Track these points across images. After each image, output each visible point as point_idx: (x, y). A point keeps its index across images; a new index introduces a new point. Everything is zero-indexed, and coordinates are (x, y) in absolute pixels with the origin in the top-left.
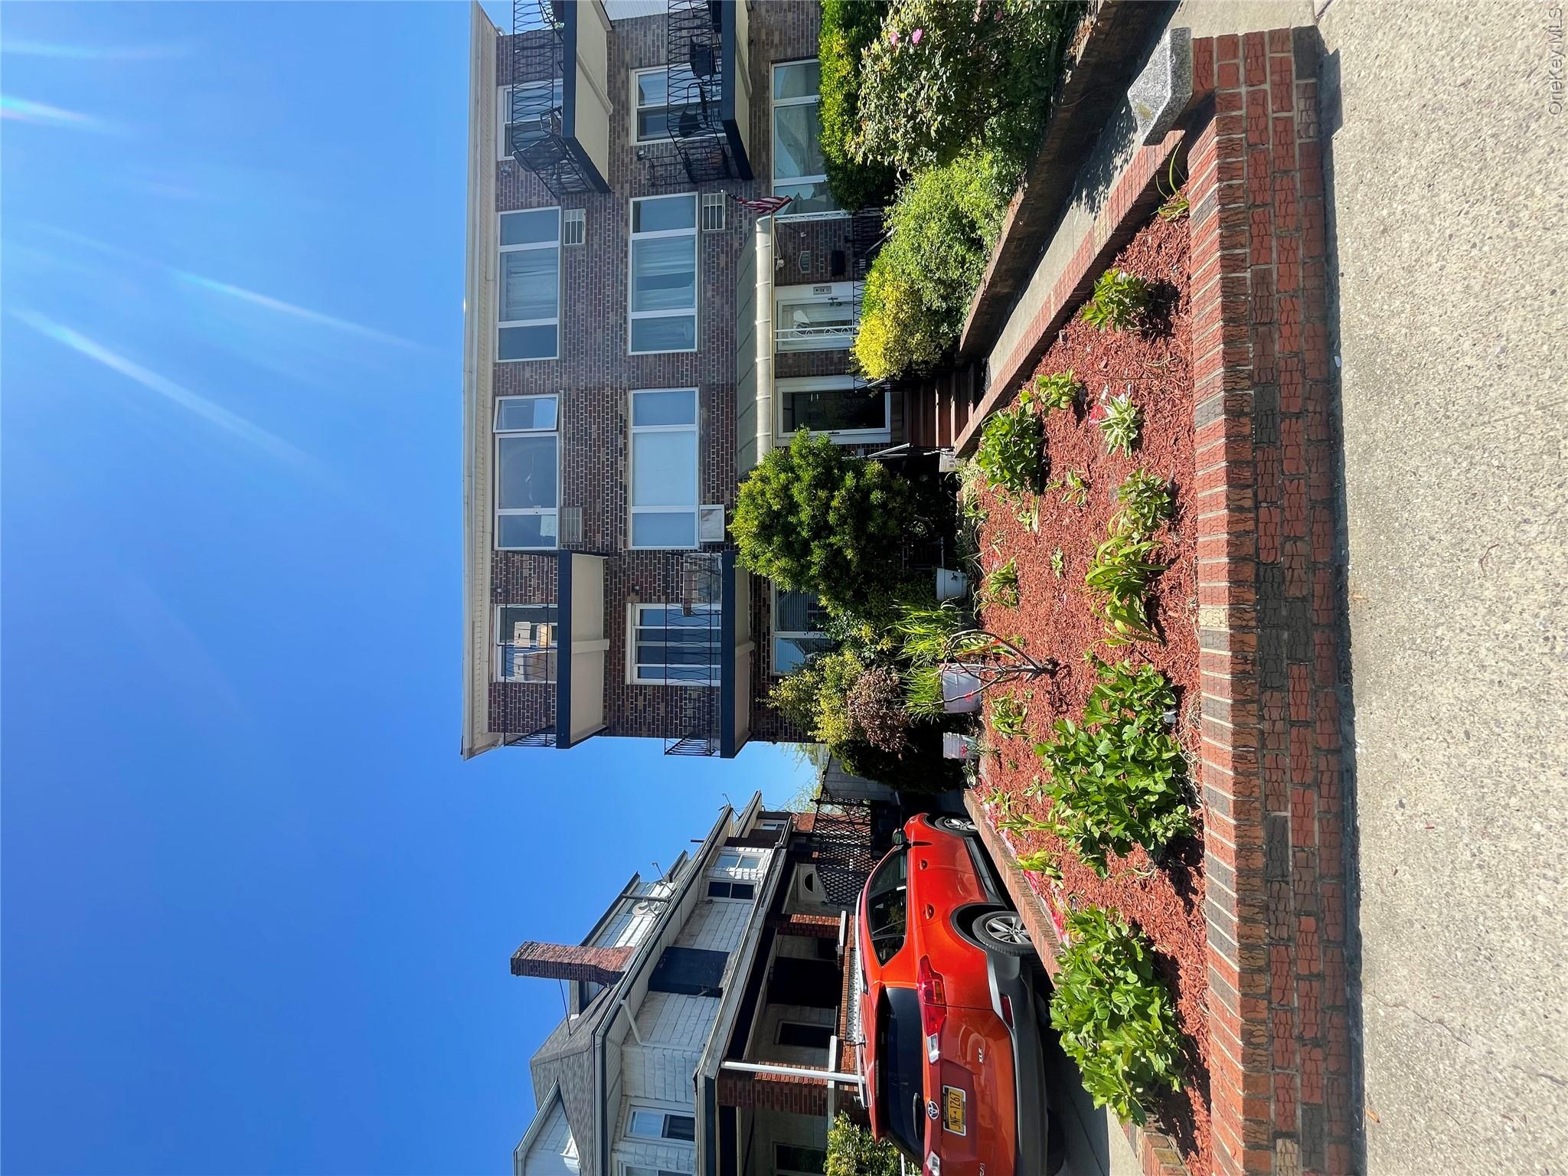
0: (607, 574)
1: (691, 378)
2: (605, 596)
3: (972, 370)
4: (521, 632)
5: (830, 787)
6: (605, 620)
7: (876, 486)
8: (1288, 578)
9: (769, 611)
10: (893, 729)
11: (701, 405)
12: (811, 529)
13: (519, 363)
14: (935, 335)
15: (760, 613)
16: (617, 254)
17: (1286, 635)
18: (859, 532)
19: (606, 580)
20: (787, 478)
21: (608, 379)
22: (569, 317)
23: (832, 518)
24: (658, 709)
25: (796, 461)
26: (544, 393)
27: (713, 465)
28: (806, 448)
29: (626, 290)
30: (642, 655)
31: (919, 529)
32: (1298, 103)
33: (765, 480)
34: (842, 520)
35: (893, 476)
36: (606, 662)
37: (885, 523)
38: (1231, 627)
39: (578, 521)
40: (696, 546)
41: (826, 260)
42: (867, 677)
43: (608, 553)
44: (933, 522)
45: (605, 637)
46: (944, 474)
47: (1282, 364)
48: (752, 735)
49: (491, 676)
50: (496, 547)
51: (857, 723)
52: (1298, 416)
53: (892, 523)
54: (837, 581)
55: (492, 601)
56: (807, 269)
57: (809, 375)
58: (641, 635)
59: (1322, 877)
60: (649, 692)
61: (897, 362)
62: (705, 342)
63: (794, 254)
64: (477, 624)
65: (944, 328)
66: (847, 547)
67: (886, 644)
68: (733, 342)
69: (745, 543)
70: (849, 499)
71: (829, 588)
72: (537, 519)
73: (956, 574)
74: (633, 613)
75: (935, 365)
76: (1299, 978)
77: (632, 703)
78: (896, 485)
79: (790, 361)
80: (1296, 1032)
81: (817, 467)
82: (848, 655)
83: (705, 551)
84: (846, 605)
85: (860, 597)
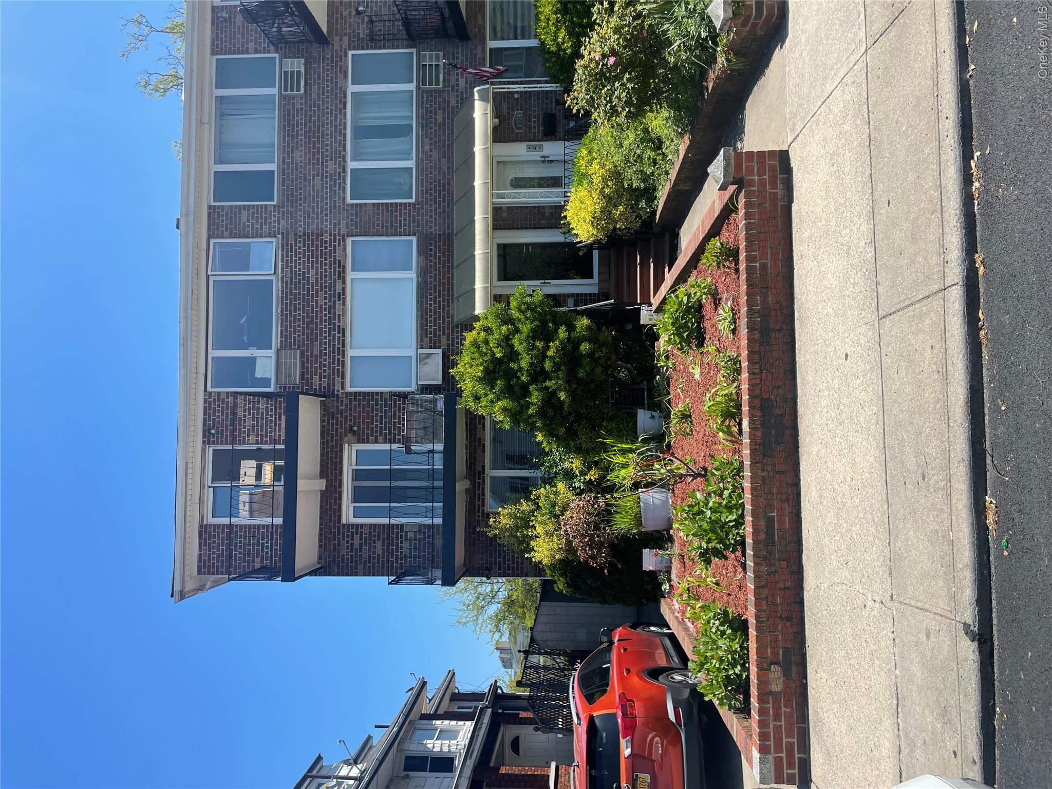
0: (324, 415)
1: (409, 227)
2: (322, 437)
3: (667, 237)
4: (246, 470)
5: (538, 637)
6: (322, 461)
7: (585, 339)
8: (775, 405)
9: (484, 451)
10: (600, 545)
11: (419, 253)
12: (529, 375)
13: (236, 206)
14: (634, 208)
15: (475, 452)
16: (336, 104)
17: (774, 432)
18: (571, 378)
19: (322, 421)
20: (508, 329)
21: (327, 226)
22: (286, 163)
23: (548, 365)
24: (374, 547)
25: (516, 314)
26: (261, 237)
27: (431, 311)
28: (524, 303)
29: (345, 140)
30: (359, 495)
31: (623, 374)
32: (780, 186)
33: (488, 330)
34: (557, 367)
35: (599, 330)
36: (322, 501)
37: (592, 370)
38: (750, 428)
39: (295, 363)
40: (413, 388)
41: (538, 121)
42: (576, 503)
43: (326, 395)
44: (635, 369)
45: (321, 477)
46: (645, 326)
47: (772, 306)
48: (467, 570)
49: (201, 518)
50: (209, 389)
51: (569, 543)
52: (779, 331)
53: (599, 370)
54: (551, 419)
55: (204, 442)
56: (520, 128)
57: (522, 228)
58: (358, 475)
59: (789, 543)
60: (366, 530)
61: (603, 229)
62: (422, 194)
63: (509, 113)
64: (190, 465)
65: (643, 204)
66: (561, 390)
67: (593, 475)
68: (451, 194)
69: (468, 386)
70: (562, 349)
71: (545, 425)
72: (252, 361)
73: (654, 413)
74: (350, 454)
75: (635, 231)
76: (780, 589)
77: (348, 542)
78: (601, 337)
79: (505, 215)
80: (779, 615)
81: (534, 321)
82: (561, 486)
83: (422, 393)
84: (559, 440)
85: (572, 433)
